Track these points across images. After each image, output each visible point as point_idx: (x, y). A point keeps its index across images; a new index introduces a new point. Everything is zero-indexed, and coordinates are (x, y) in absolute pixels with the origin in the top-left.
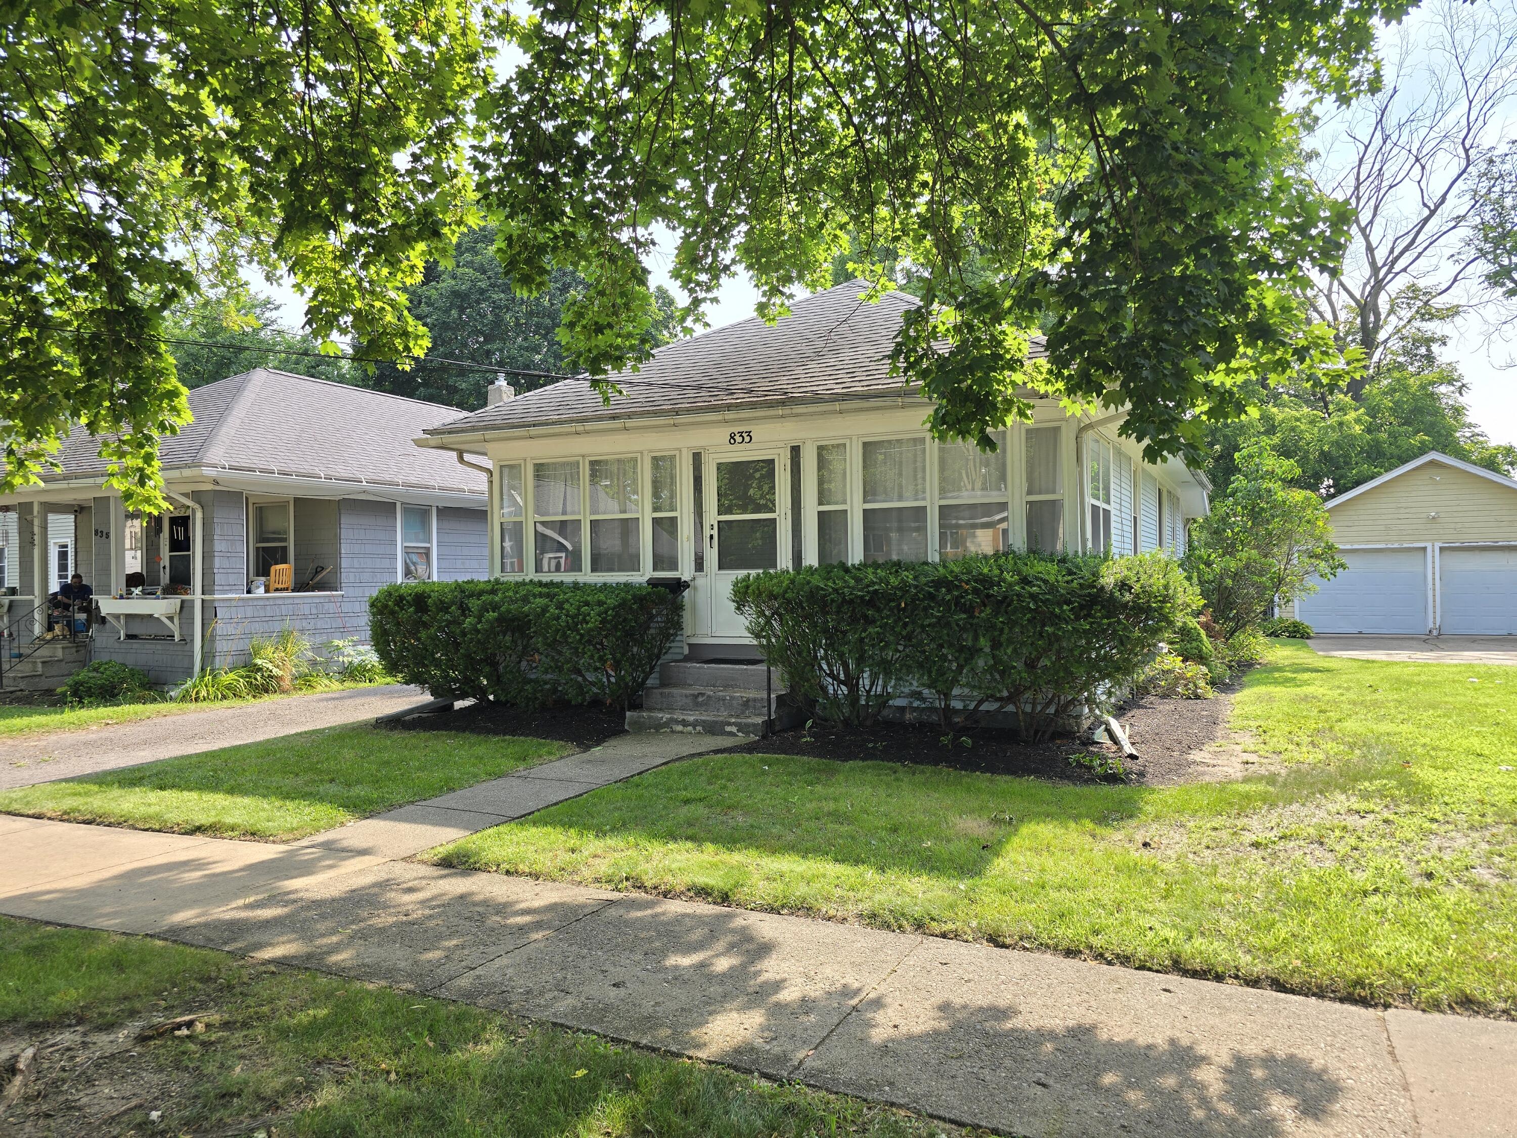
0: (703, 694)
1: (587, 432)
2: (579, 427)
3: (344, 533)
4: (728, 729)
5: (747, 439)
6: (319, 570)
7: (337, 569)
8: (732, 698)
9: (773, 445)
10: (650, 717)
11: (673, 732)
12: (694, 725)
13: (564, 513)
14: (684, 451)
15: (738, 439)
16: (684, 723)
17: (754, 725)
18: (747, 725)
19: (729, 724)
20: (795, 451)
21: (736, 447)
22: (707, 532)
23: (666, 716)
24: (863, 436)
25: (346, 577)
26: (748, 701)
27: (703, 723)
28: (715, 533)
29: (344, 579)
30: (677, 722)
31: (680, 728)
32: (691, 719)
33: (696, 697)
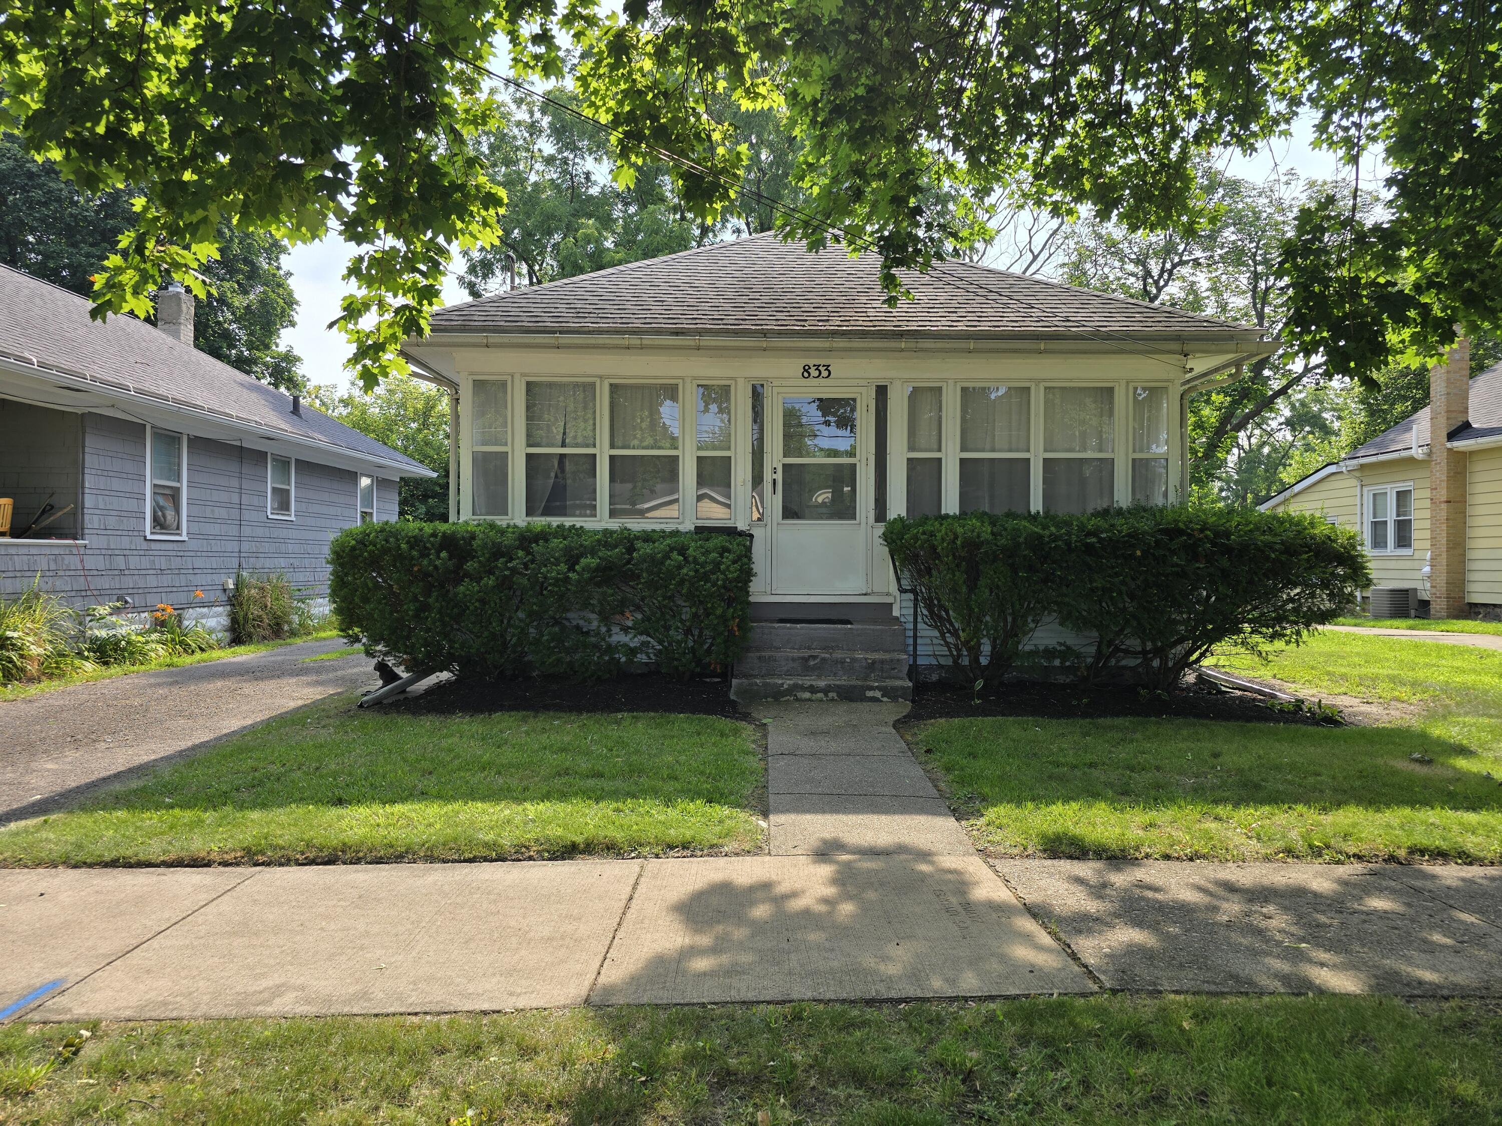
0: (814, 657)
1: (642, 347)
2: (634, 340)
3: (90, 460)
4: (870, 694)
5: (825, 374)
6: (50, 509)
7: (78, 511)
8: (854, 660)
9: (855, 382)
10: (766, 685)
11: (797, 700)
12: (826, 691)
13: (563, 445)
14: (741, 382)
15: (814, 373)
16: (813, 689)
17: (903, 688)
18: (895, 689)
19: (872, 688)
20: (882, 392)
21: (811, 382)
22: (768, 476)
23: (788, 683)
24: (962, 380)
25: (91, 520)
26: (874, 662)
27: (838, 689)
28: (779, 477)
29: (87, 524)
30: (803, 688)
31: (807, 695)
32: (822, 684)
33: (806, 660)
